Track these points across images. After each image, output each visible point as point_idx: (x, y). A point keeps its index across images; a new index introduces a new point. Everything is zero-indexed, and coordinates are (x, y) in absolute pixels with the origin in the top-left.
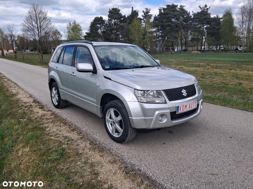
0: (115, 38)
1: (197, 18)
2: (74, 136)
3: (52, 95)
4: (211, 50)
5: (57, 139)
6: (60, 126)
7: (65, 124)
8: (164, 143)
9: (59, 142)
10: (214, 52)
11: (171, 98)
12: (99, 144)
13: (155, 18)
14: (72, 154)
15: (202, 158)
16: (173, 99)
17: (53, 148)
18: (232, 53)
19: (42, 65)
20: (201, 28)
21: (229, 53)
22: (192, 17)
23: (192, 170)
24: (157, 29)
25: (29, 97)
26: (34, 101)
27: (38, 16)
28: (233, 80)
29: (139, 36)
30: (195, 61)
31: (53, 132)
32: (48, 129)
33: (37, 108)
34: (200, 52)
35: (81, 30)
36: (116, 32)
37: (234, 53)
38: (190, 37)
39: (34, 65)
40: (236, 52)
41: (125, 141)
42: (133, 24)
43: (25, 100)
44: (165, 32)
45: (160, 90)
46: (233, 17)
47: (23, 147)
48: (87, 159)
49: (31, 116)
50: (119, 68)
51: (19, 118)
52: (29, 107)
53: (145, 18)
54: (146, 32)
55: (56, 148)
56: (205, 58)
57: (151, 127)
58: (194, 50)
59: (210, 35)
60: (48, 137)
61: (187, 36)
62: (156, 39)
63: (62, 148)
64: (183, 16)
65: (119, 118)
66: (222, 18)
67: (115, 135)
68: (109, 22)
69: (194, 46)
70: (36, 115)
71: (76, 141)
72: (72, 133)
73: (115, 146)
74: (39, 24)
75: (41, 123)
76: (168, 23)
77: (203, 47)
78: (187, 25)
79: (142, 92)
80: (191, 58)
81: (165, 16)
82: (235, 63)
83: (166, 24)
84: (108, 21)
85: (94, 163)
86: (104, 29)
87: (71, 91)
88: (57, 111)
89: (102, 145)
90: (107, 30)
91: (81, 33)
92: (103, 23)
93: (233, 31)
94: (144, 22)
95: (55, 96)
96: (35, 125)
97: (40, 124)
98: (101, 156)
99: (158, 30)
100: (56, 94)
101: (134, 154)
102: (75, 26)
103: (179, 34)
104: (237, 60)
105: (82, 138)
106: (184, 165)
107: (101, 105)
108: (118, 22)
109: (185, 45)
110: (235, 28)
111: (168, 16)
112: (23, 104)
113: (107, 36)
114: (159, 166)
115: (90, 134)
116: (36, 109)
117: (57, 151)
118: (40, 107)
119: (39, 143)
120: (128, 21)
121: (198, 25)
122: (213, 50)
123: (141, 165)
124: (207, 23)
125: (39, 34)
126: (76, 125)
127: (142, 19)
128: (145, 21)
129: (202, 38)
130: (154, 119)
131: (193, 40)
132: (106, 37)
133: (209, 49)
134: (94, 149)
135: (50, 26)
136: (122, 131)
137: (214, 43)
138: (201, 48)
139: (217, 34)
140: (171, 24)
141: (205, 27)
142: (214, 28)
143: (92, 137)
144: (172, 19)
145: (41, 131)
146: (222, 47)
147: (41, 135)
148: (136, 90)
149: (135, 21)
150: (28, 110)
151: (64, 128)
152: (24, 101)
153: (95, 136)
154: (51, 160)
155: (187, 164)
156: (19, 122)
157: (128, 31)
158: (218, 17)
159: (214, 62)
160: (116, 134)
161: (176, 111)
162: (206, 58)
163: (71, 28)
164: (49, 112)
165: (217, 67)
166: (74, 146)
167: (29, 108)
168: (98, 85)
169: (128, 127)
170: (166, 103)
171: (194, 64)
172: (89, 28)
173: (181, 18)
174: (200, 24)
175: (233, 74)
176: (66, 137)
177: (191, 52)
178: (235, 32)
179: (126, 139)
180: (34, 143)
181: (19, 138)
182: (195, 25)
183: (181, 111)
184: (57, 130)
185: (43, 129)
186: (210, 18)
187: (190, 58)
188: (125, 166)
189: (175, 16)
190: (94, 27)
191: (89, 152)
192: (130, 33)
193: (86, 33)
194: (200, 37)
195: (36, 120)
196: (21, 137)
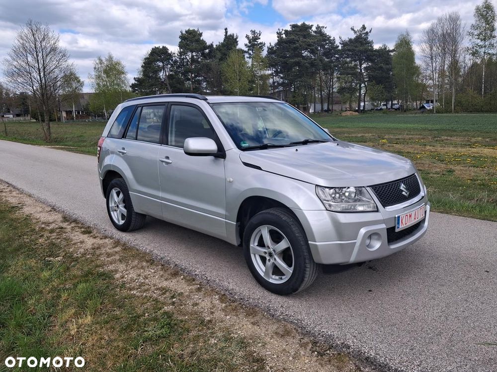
0: (193, 89)
1: (349, 50)
2: (179, 285)
3: (110, 206)
4: (377, 110)
5: (145, 294)
6: (142, 268)
7: (151, 262)
8: (370, 291)
9: (153, 300)
10: (384, 113)
11: (384, 202)
12: (241, 299)
13: (270, 49)
14: (190, 324)
15: (454, 315)
16: (389, 204)
17: (145, 314)
18: (416, 113)
19: (48, 144)
20: (357, 68)
21: (411, 114)
22: (340, 48)
23: (446, 338)
24: (275, 71)
25: (51, 211)
26: (66, 219)
27: (40, 45)
28: (435, 165)
29: (242, 84)
30: (353, 131)
31: (132, 280)
32: (118, 276)
33: (78, 233)
34: (357, 113)
35: (123, 73)
36: (196, 76)
37: (419, 113)
38: (336, 86)
39: (32, 144)
40: (422, 112)
41: (297, 290)
42: (229, 60)
43: (44, 217)
44: (291, 76)
45: (364, 187)
46: (413, 49)
47: (77, 315)
48: (228, 331)
49: (71, 250)
50: (266, 145)
51: (44, 256)
52: (58, 231)
53: (250, 50)
54: (255, 75)
55: (151, 314)
56: (371, 125)
57: (353, 259)
58: (344, 109)
59: (374, 82)
60: (125, 292)
61: (331, 83)
62: (274, 90)
63: (165, 313)
64: (322, 46)
65: (284, 244)
66: (393, 51)
67: (272, 279)
68: (181, 56)
69: (345, 103)
70: (81, 247)
71: (188, 296)
72: (174, 281)
73: (277, 302)
74: (41, 62)
75: (99, 262)
76: (296, 60)
77: (362, 104)
78: (331, 62)
79: (332, 191)
80: (344, 126)
81: (289, 46)
82: (427, 133)
83: (292, 60)
84: (178, 55)
85: (245, 338)
86: (171, 71)
87: (160, 194)
88: (125, 237)
89: (247, 301)
90: (176, 72)
91: (123, 79)
92: (169, 59)
93: (414, 74)
94: (249, 58)
95: (118, 206)
96: (86, 269)
97: (97, 266)
98: (253, 324)
99: (277, 73)
100: (122, 202)
101: (322, 316)
102: (112, 64)
103: (317, 80)
104: (429, 126)
105: (199, 290)
106: (427, 331)
107: (237, 221)
108: (199, 58)
109: (329, 101)
110: (417, 69)
111: (294, 46)
112: (43, 226)
113: (178, 85)
114: (380, 336)
115: (214, 281)
116: (75, 236)
117: (156, 319)
118: (83, 230)
119: (110, 305)
120: (219, 55)
121: (351, 62)
122: (379, 108)
123: (346, 335)
124: (368, 59)
125: (41, 81)
126: (176, 263)
127: (246, 52)
128: (251, 55)
129: (360, 88)
130: (358, 245)
131: (341, 90)
132: (175, 87)
133: (373, 107)
134: (234, 310)
135: (64, 65)
136: (290, 270)
137: (383, 96)
138: (359, 106)
139: (387, 80)
140: (301, 62)
141: (364, 66)
142: (381, 67)
143: (220, 285)
144: (303, 52)
145: (105, 280)
146: (396, 104)
147: (108, 287)
148: (319, 188)
149: (233, 56)
150: (58, 239)
151: (153, 271)
152: (42, 219)
153: (226, 283)
154: (150, 339)
155: (431, 328)
156: (48, 265)
157: (220, 74)
158: (386, 48)
159: (389, 131)
160: (274, 277)
161: (395, 226)
162: (374, 125)
163: (102, 70)
164: (107, 240)
165: (399, 141)
166: (190, 308)
167: (59, 234)
168: (232, 180)
169: (305, 263)
170: (377, 211)
171: (352, 137)
172: (141, 69)
173: (319, 49)
174: (355, 61)
175: (432, 154)
176: (164, 290)
177: (341, 114)
178: (418, 76)
179: (300, 286)
180: (99, 306)
181: (59, 297)
182: (346, 63)
183: (402, 226)
184: (139, 275)
185: (107, 276)
186: (372, 50)
187: (341, 125)
188: (311, 341)
189: (309, 45)
190: (150, 67)
191: (226, 316)
192: (223, 78)
193: (135, 78)
194: (356, 85)
195: (84, 258)
196: (64, 296)
